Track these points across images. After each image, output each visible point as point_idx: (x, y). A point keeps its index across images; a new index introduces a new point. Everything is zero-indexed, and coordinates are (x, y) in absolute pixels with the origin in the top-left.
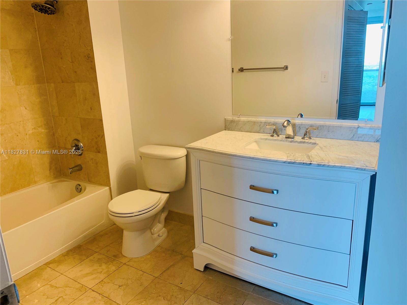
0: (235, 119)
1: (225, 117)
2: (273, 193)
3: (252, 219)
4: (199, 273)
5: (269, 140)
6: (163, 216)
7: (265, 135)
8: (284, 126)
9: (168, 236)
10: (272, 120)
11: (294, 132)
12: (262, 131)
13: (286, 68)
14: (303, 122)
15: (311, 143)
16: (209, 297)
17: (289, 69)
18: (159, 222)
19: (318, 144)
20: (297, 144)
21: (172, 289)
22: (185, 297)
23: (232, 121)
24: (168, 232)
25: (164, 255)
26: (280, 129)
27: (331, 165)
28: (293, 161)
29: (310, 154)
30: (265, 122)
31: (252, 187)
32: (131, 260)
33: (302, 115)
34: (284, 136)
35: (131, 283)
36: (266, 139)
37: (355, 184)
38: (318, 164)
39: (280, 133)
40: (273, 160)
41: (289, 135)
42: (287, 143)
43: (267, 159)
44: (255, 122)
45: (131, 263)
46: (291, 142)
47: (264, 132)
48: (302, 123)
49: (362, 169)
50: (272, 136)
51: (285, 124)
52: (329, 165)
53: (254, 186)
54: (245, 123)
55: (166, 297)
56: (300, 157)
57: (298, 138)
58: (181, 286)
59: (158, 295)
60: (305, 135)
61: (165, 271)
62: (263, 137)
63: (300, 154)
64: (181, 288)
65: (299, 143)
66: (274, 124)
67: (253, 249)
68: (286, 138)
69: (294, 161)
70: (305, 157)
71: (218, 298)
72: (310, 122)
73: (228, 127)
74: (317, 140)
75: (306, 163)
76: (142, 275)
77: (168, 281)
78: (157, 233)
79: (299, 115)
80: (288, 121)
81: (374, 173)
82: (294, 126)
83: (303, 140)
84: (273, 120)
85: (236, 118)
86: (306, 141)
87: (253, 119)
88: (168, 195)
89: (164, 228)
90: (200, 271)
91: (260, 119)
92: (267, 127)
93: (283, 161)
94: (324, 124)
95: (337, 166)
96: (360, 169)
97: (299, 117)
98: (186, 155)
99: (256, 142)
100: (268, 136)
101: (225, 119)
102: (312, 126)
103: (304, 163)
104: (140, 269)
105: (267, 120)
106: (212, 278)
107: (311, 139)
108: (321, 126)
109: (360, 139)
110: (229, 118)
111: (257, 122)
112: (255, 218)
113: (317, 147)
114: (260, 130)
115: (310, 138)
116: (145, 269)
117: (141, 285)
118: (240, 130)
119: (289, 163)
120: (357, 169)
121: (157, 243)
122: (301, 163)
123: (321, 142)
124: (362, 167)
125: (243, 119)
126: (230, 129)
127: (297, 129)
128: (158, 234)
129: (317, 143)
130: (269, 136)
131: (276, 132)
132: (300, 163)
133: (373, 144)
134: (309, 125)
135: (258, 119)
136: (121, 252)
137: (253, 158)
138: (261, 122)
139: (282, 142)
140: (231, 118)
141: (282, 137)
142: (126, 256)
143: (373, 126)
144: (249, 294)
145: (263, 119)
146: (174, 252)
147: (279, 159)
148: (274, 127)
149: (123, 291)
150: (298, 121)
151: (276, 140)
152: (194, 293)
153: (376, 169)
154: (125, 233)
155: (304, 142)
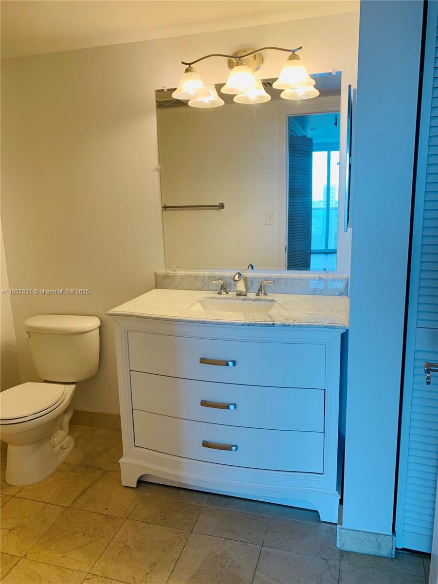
0: (169, 273)
1: (156, 271)
2: (227, 365)
3: (204, 403)
4: (130, 490)
5: (217, 298)
6: (67, 418)
7: (211, 293)
8: (236, 281)
9: (76, 446)
10: (218, 273)
11: (246, 286)
12: (205, 287)
13: (222, 206)
14: (256, 274)
15: (267, 300)
16: (150, 521)
17: (225, 207)
18: (61, 429)
19: (276, 301)
20: (251, 302)
21: (95, 520)
22: (114, 527)
23: (166, 277)
24: (75, 441)
25: (74, 474)
26: (228, 284)
27: (297, 325)
28: (252, 322)
29: (270, 313)
30: (209, 277)
31: (203, 361)
32: (22, 489)
33: (253, 266)
34: (235, 293)
35: (29, 521)
36: (213, 298)
37: (325, 346)
38: (282, 325)
39: (229, 290)
40: (229, 323)
41: (240, 291)
42: (239, 302)
43: (221, 322)
44: (196, 277)
45: (23, 494)
46: (244, 300)
47: (208, 290)
48: (254, 275)
49: (332, 327)
50: (220, 293)
51: (236, 278)
52: (295, 325)
53: (205, 359)
54: (183, 278)
55: (87, 532)
56: (259, 318)
57: (252, 295)
58: (106, 512)
59: (74, 532)
60: (259, 291)
61: (78, 497)
62: (209, 296)
63: (259, 314)
64: (107, 515)
65: (253, 301)
66: (221, 279)
67: (206, 444)
68: (237, 295)
69: (254, 322)
70: (266, 317)
71: (161, 519)
72: (264, 274)
73: (161, 284)
74: (275, 297)
75: (268, 324)
76: (44, 508)
77: (86, 509)
78: (60, 444)
79: (250, 267)
80: (239, 273)
81: (345, 331)
82: (245, 279)
83: (259, 297)
84: (220, 273)
85: (171, 272)
86: (262, 298)
87: (194, 273)
88: (74, 386)
89: (68, 437)
90: (131, 487)
91: (202, 273)
92: (213, 282)
93: (241, 323)
94: (281, 276)
95: (304, 325)
96: (329, 326)
97: (250, 269)
98: (99, 327)
99: (200, 301)
100: (214, 294)
101: (156, 273)
102: (266, 279)
103: (265, 325)
104: (40, 500)
105: (211, 273)
106: (149, 495)
107: (267, 295)
108: (277, 279)
109: (322, 292)
110: (160, 272)
111: (200, 277)
112: (208, 402)
113: (276, 304)
114: (204, 286)
115: (265, 294)
116: (48, 498)
117: (45, 523)
118: (177, 288)
119: (249, 325)
120: (326, 327)
121: (61, 459)
122: (263, 324)
123: (279, 298)
124: (332, 324)
125: (180, 273)
126: (164, 287)
127: (249, 283)
128: (60, 446)
129: (275, 299)
130: (216, 293)
131: (224, 288)
132: (261, 325)
133: (337, 298)
134: (262, 278)
135: (200, 273)
136: (5, 480)
137: (204, 322)
138: (204, 277)
139: (232, 301)
140: (164, 272)
141: (232, 294)
142: (13, 484)
143: (336, 276)
144: (203, 507)
145: (207, 273)
146: (89, 468)
147: (236, 321)
148: (222, 282)
149: (18, 536)
150: (249, 274)
151: (225, 298)
152: (127, 519)
153: (347, 325)
154: (11, 449)
155: (260, 300)
